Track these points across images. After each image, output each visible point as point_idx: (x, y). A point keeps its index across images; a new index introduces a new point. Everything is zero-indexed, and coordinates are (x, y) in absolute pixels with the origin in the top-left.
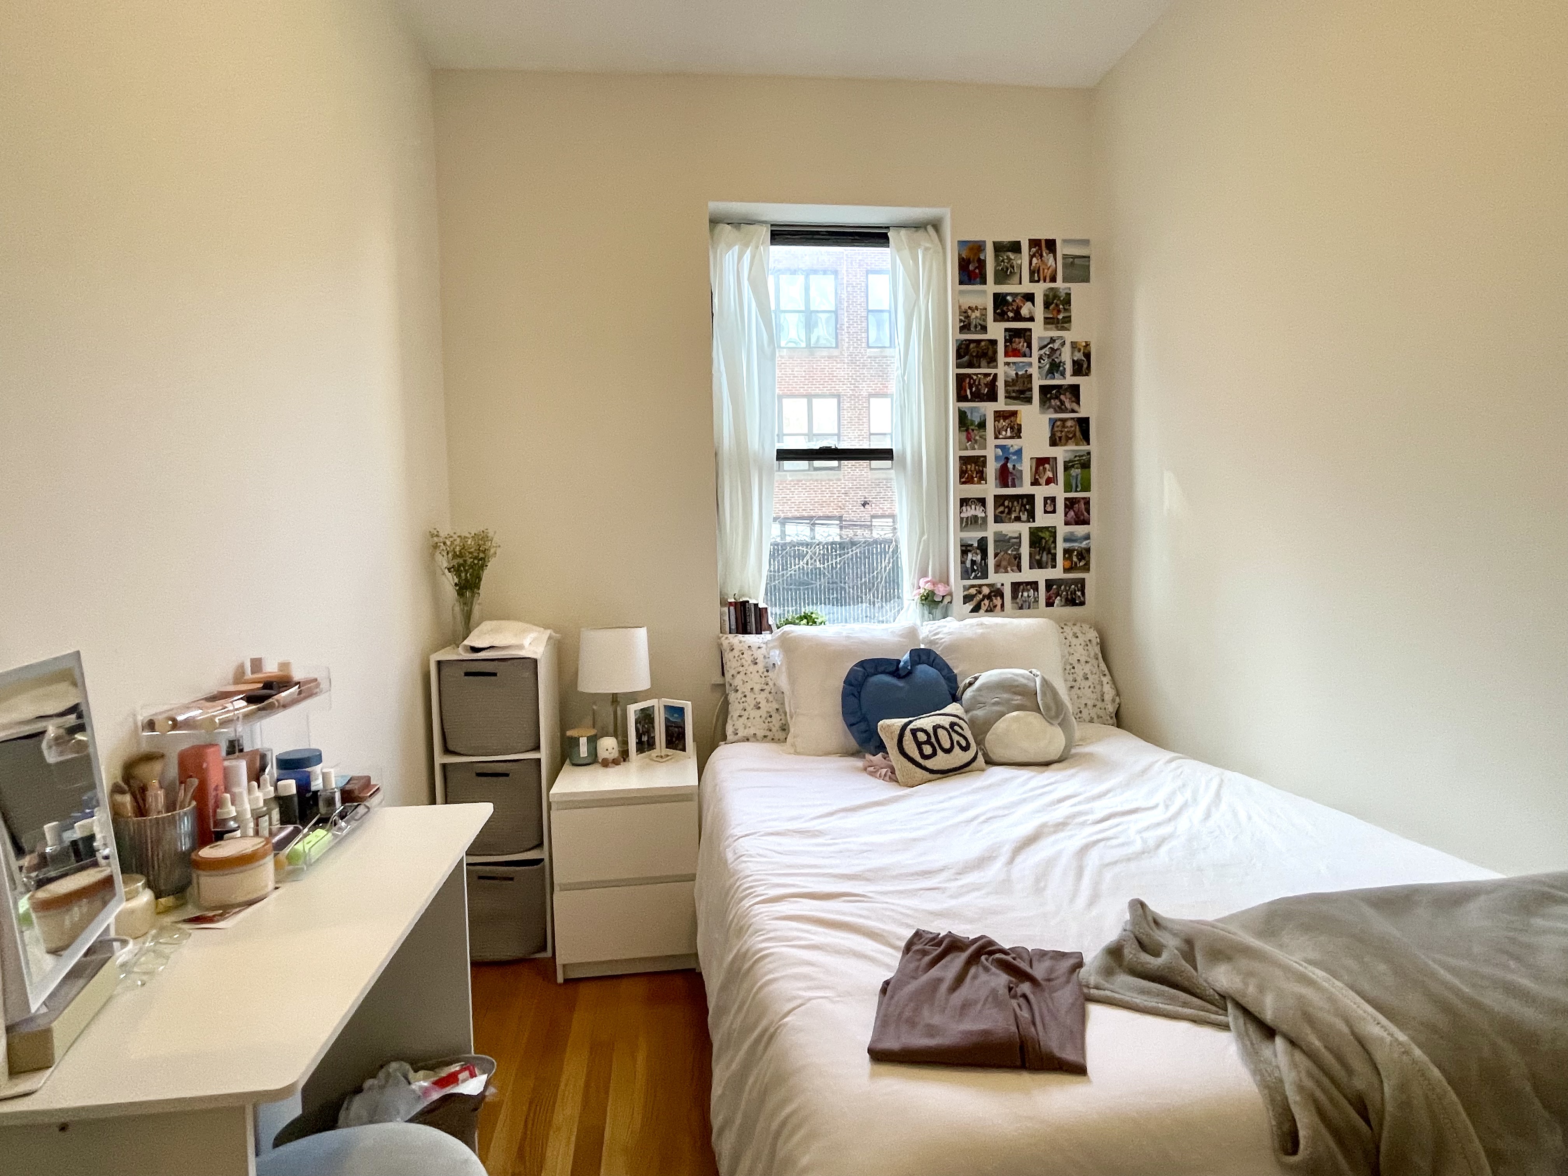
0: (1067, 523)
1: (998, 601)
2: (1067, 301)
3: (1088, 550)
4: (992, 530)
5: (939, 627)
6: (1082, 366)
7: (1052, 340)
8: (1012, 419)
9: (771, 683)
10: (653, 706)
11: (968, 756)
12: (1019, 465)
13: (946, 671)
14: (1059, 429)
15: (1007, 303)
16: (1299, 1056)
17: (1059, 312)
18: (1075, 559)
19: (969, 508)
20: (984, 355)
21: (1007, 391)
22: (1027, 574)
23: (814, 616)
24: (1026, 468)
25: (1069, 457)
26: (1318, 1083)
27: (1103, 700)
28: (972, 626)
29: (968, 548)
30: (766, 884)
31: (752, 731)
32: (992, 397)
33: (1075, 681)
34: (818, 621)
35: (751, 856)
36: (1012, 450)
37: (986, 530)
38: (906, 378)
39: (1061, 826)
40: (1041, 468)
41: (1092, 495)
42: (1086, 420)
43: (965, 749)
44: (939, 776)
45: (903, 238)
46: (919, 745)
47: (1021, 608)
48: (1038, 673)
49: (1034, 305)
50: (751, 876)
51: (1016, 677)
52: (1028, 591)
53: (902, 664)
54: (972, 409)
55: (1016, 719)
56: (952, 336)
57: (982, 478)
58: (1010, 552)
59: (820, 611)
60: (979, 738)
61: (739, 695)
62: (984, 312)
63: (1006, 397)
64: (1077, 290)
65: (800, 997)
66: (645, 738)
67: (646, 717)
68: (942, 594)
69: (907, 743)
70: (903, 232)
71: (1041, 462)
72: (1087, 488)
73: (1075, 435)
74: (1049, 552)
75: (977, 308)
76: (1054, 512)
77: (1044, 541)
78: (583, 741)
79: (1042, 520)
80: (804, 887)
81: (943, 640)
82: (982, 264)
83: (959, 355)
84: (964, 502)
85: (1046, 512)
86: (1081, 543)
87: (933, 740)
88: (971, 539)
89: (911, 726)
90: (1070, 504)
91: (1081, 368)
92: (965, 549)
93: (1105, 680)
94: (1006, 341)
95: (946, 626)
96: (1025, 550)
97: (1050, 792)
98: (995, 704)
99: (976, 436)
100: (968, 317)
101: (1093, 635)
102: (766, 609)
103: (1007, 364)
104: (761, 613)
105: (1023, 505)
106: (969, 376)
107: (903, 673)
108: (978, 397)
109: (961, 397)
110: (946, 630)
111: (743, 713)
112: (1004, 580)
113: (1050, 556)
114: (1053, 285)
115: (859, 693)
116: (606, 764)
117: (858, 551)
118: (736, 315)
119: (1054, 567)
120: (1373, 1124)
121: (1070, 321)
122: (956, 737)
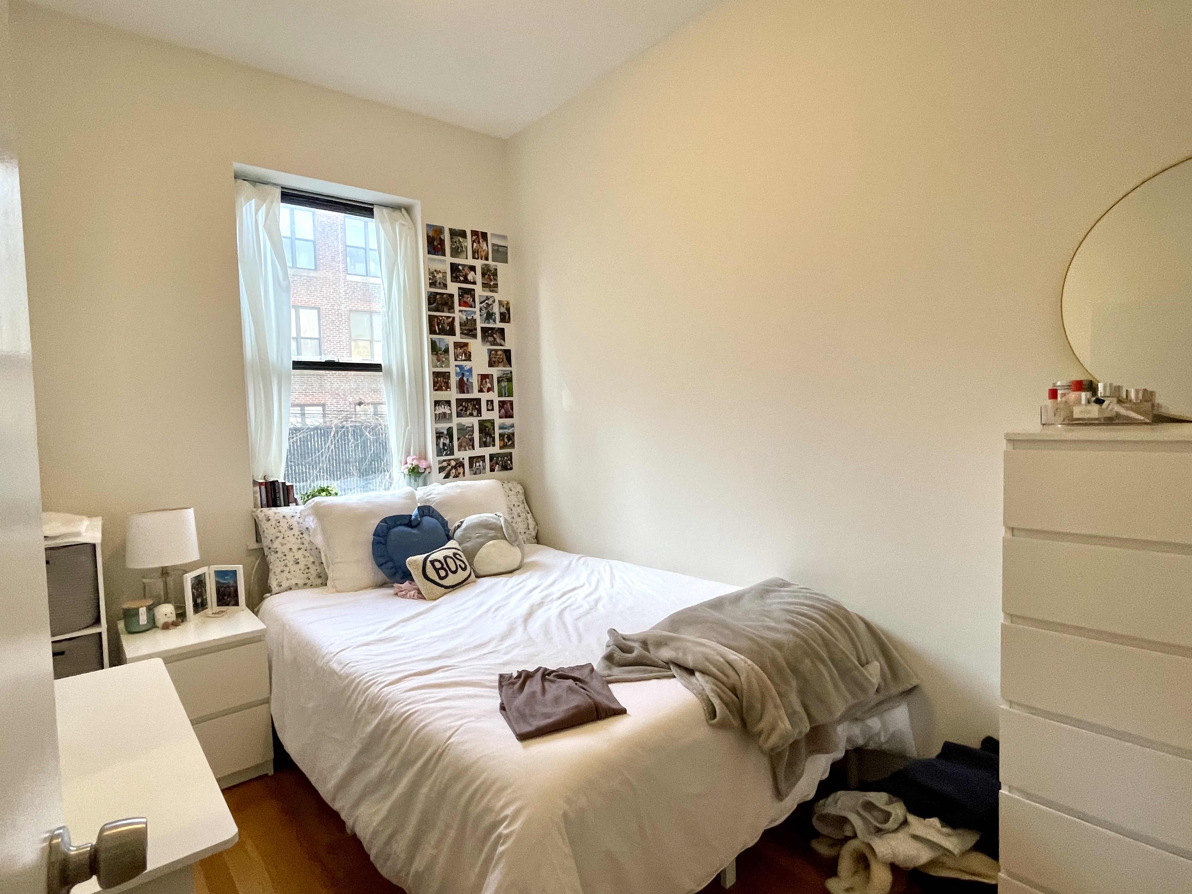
0: (500, 417)
1: (461, 470)
2: (495, 274)
3: (513, 434)
4: (455, 422)
5: (430, 490)
6: (505, 316)
7: (488, 298)
8: (465, 348)
9: (306, 543)
10: (204, 573)
11: (466, 574)
12: (470, 378)
13: (440, 519)
14: (494, 356)
15: (459, 271)
16: (707, 678)
17: (491, 280)
18: (506, 440)
19: (440, 408)
20: (446, 304)
21: (461, 329)
22: (478, 451)
23: (329, 488)
24: (475, 381)
25: (500, 374)
26: (716, 685)
27: (529, 529)
28: (453, 487)
29: (441, 435)
30: (382, 675)
31: (294, 582)
32: (452, 333)
33: (513, 518)
34: (333, 492)
35: (357, 662)
36: (465, 369)
37: (452, 422)
38: (390, 314)
39: (541, 604)
40: (484, 381)
41: (515, 399)
42: (509, 351)
43: (464, 569)
44: (450, 589)
45: (385, 214)
46: (437, 570)
47: (475, 474)
48: (501, 515)
49: (475, 274)
50: (366, 673)
51: (488, 519)
52: (479, 462)
53: (413, 517)
54: (440, 339)
55: (494, 545)
56: (424, 290)
57: (448, 387)
58: (467, 437)
59: (334, 485)
60: (470, 560)
61: (280, 555)
62: (444, 275)
63: (461, 333)
64: (501, 267)
65: (453, 727)
66: (199, 601)
67: (199, 583)
68: (424, 467)
69: (429, 570)
70: (385, 211)
71: (484, 377)
72: (511, 394)
73: (503, 361)
74: (491, 436)
75: (440, 272)
76: (493, 410)
77: (487, 429)
78: (143, 611)
79: (486, 415)
80: (412, 670)
81: (434, 499)
82: (442, 242)
83: (430, 303)
84: (437, 403)
85: (488, 410)
86: (509, 429)
87: (445, 566)
88: (442, 428)
89: (430, 559)
90: (502, 404)
91: (505, 317)
92: (439, 435)
93: (529, 516)
94: (459, 296)
95: (435, 489)
96: (476, 435)
97: (524, 586)
98: (478, 537)
99: (443, 358)
100: (434, 277)
101: (519, 488)
102: (292, 486)
103: (461, 311)
104: (288, 490)
105: (474, 405)
106: (437, 317)
107: (414, 524)
108: (442, 332)
109: (432, 331)
110: (436, 492)
111: (285, 568)
112: (464, 455)
113: (491, 439)
114: (486, 262)
115: (386, 541)
116: (166, 627)
117: (301, 436)
118: (255, 254)
119: (494, 445)
120: (739, 696)
121: (497, 287)
122: (458, 562)
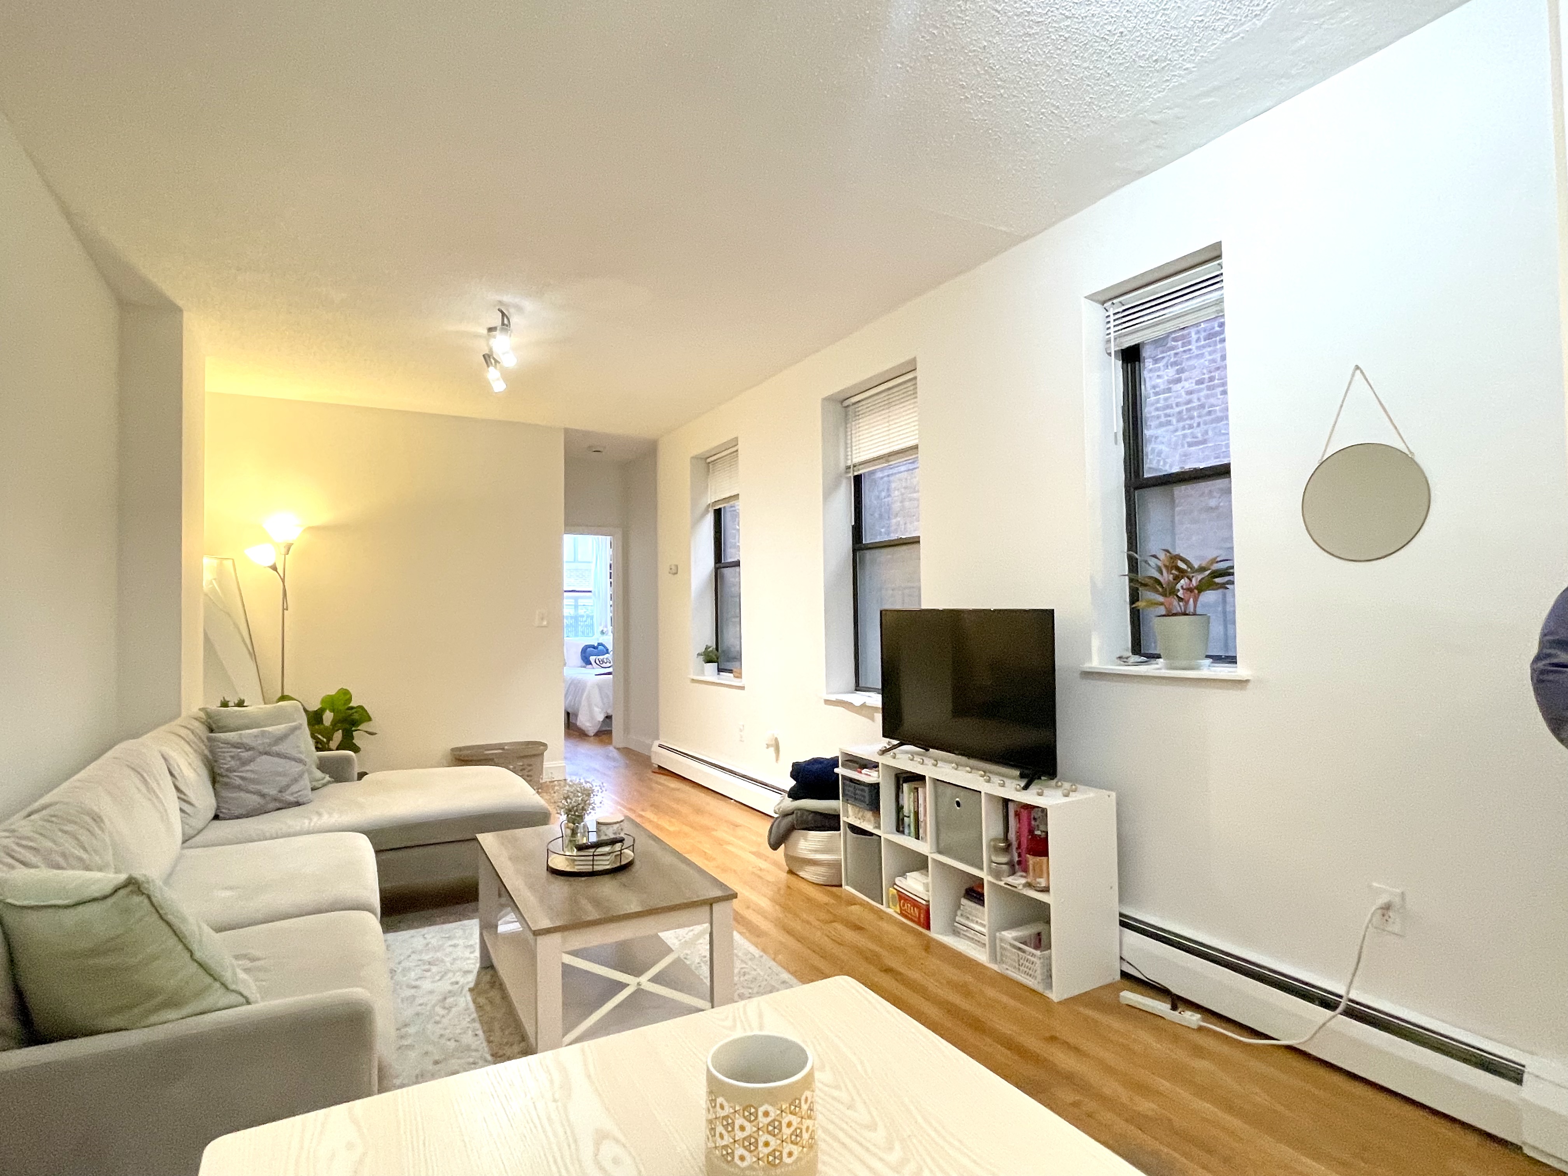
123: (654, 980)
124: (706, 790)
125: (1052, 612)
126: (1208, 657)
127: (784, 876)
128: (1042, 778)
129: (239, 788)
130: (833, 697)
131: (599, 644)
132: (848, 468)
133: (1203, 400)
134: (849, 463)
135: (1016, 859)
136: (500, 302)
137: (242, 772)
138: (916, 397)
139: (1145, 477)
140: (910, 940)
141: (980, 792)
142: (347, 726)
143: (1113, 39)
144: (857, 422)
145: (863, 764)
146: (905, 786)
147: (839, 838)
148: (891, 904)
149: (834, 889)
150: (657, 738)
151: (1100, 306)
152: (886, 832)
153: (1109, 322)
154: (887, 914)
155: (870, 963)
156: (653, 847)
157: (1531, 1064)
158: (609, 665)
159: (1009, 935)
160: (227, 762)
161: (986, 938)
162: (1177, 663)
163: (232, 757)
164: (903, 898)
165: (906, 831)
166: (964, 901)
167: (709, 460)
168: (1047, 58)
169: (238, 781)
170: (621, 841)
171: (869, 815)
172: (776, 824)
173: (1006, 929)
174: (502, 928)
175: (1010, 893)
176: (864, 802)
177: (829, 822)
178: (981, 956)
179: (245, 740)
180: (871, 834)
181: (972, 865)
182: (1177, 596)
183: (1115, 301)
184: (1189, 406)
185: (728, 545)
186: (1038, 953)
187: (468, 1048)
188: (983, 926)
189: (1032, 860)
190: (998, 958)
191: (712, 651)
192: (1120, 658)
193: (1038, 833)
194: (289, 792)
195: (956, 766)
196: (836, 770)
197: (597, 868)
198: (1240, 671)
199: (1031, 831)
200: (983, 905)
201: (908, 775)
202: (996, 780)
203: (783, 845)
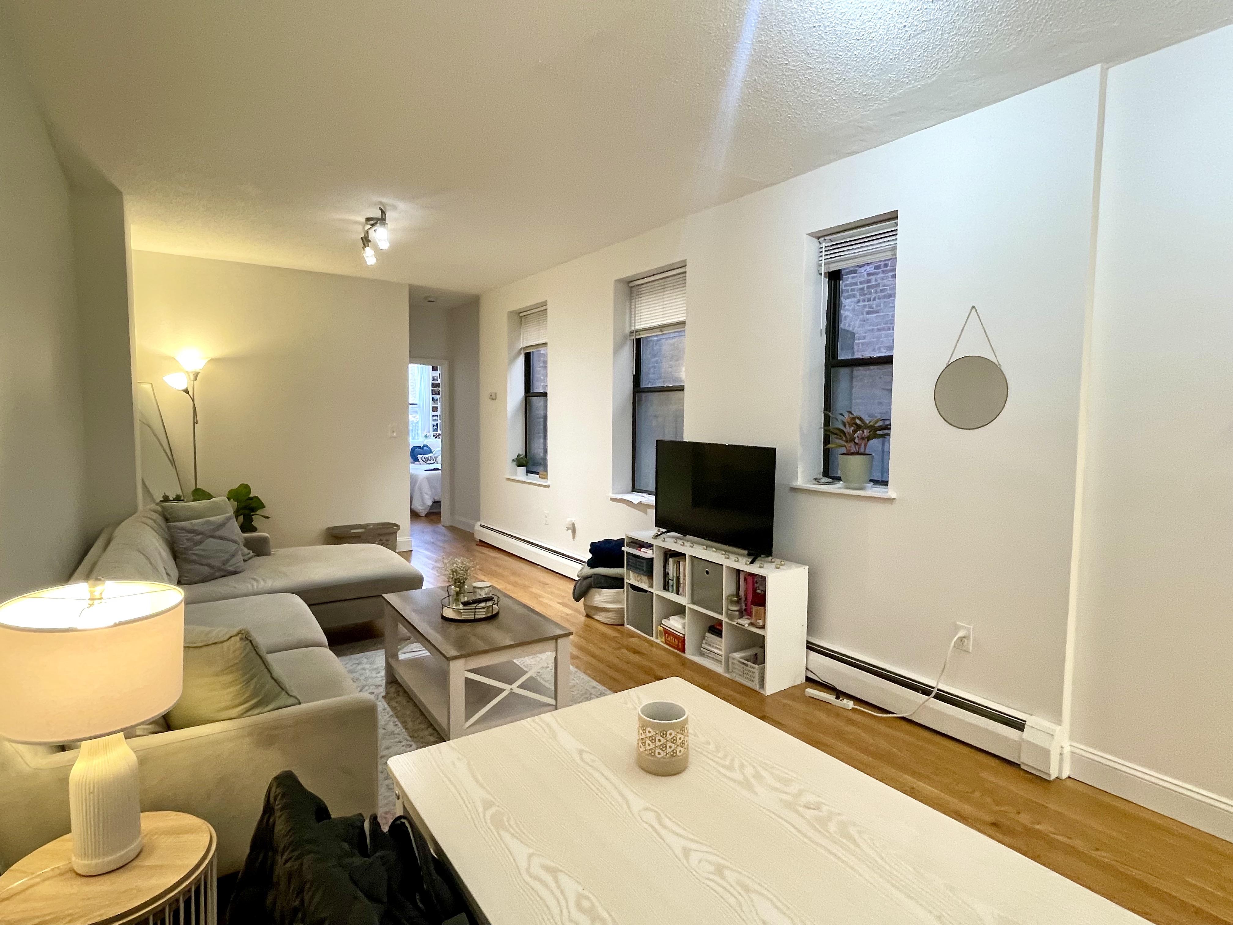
20: (437, 386)
37: (438, 422)
53: (422, 447)
56: (431, 382)
57: (437, 411)
60: (435, 458)
68: (429, 435)
69: (423, 459)
81: (429, 443)
84: (433, 416)
87: (428, 459)
88: (435, 423)
89: (424, 456)
92: (434, 426)
99: (436, 402)
100: (434, 378)
108: (436, 394)
109: (433, 394)
115: (414, 452)
122: (432, 458)
123: (521, 686)
124: (519, 559)
125: (774, 449)
126: (871, 481)
127: (583, 618)
128: (762, 556)
129: (194, 562)
130: (618, 496)
131: (424, 446)
132: (632, 332)
133: (879, 281)
134: (633, 328)
135: (744, 608)
136: (381, 203)
137: (196, 550)
138: (685, 286)
139: (839, 358)
140: (672, 659)
141: (723, 565)
142: (247, 512)
143: (838, 82)
144: (640, 299)
145: (641, 545)
146: (671, 560)
147: (622, 594)
148: (659, 636)
149: (619, 627)
150: (479, 520)
151: (816, 240)
152: (657, 590)
153: (822, 252)
154: (657, 643)
155: (649, 675)
156: (510, 603)
157: (1030, 720)
158: (432, 462)
159: (737, 655)
160: (184, 543)
161: (723, 658)
162: (851, 485)
163: (188, 540)
164: (667, 632)
165: (670, 589)
166: (707, 634)
167: (521, 315)
168: (795, 88)
169: (194, 557)
170: (491, 599)
171: (645, 578)
172: (578, 584)
173: (736, 651)
174: (402, 657)
175: (739, 629)
176: (643, 570)
177: (617, 583)
178: (719, 669)
179: (196, 528)
180: (646, 591)
181: (717, 612)
182: (855, 442)
183: (826, 238)
184: (869, 284)
185: (535, 379)
186: (756, 666)
187: (393, 733)
188: (720, 650)
189: (755, 609)
190: (730, 670)
191: (522, 458)
192: (815, 479)
193: (759, 591)
194: (230, 564)
195: (705, 547)
196: (623, 549)
197: (477, 617)
198: (891, 492)
199: (754, 590)
200: (721, 637)
201: (672, 553)
202: (733, 557)
203: (583, 599)
